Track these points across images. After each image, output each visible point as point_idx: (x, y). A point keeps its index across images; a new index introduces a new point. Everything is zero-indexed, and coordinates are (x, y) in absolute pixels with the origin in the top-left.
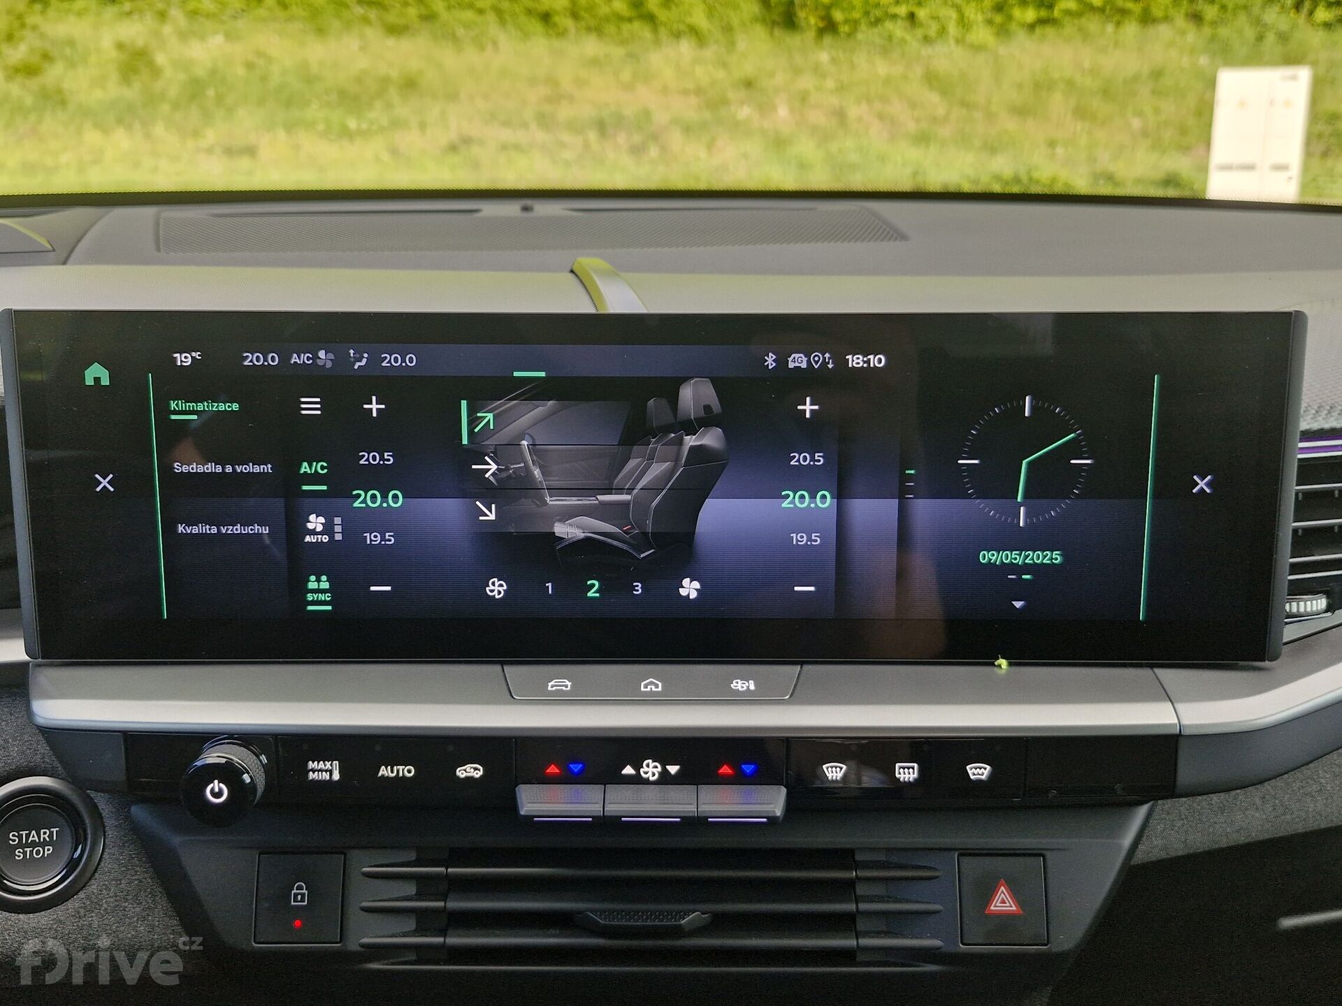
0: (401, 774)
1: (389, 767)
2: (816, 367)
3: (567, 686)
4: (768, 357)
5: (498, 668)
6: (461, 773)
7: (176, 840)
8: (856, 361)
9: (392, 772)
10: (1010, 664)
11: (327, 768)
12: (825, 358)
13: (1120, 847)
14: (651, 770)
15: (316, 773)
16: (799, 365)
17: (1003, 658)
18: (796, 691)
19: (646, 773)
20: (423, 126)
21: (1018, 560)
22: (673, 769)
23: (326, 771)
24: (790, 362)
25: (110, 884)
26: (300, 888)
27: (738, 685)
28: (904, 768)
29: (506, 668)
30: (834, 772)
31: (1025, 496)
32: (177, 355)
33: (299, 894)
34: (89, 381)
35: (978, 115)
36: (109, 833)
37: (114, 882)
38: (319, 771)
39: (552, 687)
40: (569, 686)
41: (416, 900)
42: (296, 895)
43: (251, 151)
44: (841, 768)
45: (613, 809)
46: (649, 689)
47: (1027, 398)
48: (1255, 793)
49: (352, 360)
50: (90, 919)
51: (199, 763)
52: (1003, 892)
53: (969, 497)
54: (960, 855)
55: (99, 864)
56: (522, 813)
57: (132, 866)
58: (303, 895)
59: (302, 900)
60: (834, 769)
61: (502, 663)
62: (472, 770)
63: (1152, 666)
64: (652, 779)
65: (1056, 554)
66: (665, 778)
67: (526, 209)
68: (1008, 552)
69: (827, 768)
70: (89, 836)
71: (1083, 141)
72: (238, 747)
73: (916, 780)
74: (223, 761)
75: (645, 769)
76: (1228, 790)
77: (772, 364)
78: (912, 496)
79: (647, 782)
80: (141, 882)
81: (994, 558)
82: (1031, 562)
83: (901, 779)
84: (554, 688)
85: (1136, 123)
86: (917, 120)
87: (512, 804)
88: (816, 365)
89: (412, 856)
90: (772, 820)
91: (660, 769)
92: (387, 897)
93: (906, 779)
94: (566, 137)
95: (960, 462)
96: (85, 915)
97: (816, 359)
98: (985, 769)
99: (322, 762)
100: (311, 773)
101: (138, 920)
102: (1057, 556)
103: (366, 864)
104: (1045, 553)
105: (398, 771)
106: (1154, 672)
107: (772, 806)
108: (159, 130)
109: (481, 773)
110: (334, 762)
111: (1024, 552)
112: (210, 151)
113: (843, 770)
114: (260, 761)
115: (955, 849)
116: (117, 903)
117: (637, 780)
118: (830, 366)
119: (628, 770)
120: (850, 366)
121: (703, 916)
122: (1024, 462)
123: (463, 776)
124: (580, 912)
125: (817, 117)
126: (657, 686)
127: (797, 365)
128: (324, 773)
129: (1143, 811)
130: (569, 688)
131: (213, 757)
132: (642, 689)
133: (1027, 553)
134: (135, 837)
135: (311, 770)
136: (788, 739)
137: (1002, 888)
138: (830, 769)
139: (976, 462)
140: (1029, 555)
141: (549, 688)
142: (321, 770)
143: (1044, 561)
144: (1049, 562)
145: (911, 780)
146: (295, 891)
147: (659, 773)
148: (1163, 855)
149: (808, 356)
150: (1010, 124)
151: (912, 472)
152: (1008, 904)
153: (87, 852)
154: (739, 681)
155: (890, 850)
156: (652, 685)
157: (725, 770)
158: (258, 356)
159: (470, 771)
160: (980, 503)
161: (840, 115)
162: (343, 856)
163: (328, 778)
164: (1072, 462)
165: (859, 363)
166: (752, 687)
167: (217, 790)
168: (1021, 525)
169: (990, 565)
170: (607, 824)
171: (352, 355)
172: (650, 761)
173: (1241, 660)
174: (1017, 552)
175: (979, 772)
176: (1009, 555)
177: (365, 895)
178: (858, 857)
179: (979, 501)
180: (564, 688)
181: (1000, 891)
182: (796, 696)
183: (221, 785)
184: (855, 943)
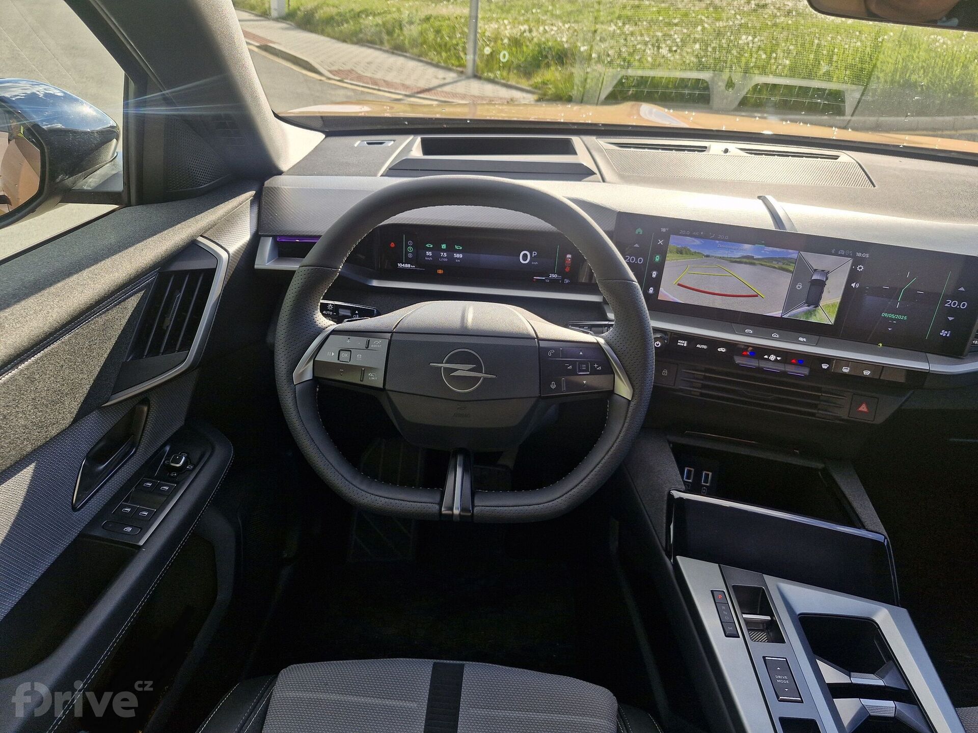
0: (703, 347)
2: (847, 254)
4: (833, 250)
5: (730, 323)
6: (719, 350)
8: (859, 254)
9: (701, 346)
10: (883, 345)
12: (850, 252)
14: (772, 357)
15: (680, 343)
16: (842, 253)
17: (881, 343)
18: (818, 343)
21: (893, 317)
22: (779, 358)
24: (839, 252)
26: (665, 371)
27: (801, 339)
28: (845, 368)
29: (732, 324)
31: (901, 299)
32: (662, 229)
34: (637, 233)
41: (695, 379)
42: (664, 373)
44: (827, 366)
45: (761, 366)
47: (909, 272)
49: (710, 236)
53: (884, 297)
54: (854, 394)
56: (736, 363)
58: (666, 373)
60: (825, 365)
63: (926, 352)
65: (905, 317)
66: (776, 360)
69: (823, 365)
72: (662, 334)
74: (659, 336)
77: (834, 252)
78: (866, 295)
79: (771, 360)
82: (897, 318)
83: (844, 371)
87: (733, 360)
90: (804, 376)
91: (775, 358)
95: (883, 287)
98: (869, 372)
99: (682, 341)
104: (902, 316)
106: (926, 354)
107: (805, 372)
109: (725, 351)
110: (686, 341)
117: (768, 360)
118: (851, 255)
119: (766, 357)
120: (857, 255)
122: (904, 289)
126: (777, 336)
129: (911, 392)
130: (751, 332)
132: (772, 336)
135: (678, 342)
139: (889, 288)
140: (897, 316)
141: (746, 332)
142: (682, 343)
143: (901, 318)
144: (903, 319)
145: (847, 372)
149: (845, 251)
151: (868, 288)
152: (864, 409)
155: (833, 390)
156: (775, 335)
157: (793, 361)
158: (684, 232)
159: (722, 350)
160: (886, 300)
162: (677, 365)
163: (683, 345)
164: (918, 292)
166: (805, 340)
168: (897, 307)
169: (885, 317)
170: (759, 369)
172: (773, 355)
174: (894, 315)
175: (867, 373)
176: (891, 315)
181: (863, 405)
182: (817, 345)
184: (817, 411)
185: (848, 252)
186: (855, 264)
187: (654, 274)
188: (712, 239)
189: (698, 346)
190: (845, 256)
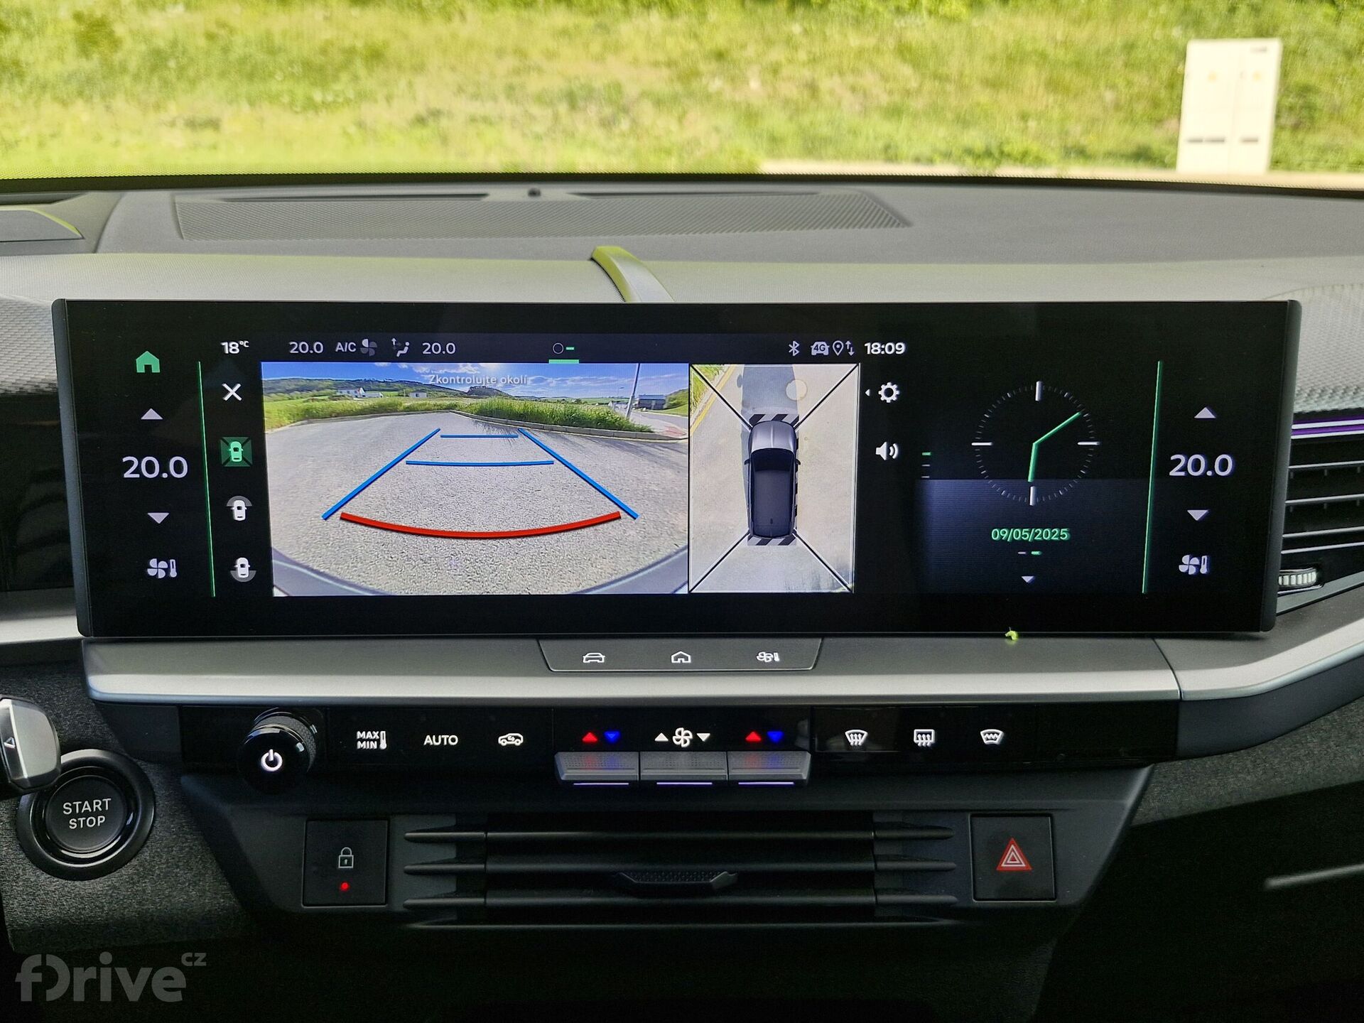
0: (445, 743)
1: (434, 737)
2: (838, 354)
3: (601, 659)
4: (792, 345)
5: (534, 642)
6: (502, 741)
7: (226, 809)
8: (874, 348)
9: (437, 741)
10: (1020, 636)
11: (374, 737)
12: (845, 346)
13: (1123, 807)
14: (683, 737)
15: (364, 742)
16: (822, 352)
17: (1013, 630)
18: (819, 662)
19: (678, 740)
20: (389, 99)
21: (1027, 538)
22: (704, 737)
23: (374, 740)
24: (813, 349)
25: (162, 851)
26: (346, 852)
27: (764, 657)
28: (921, 734)
29: (541, 642)
30: (856, 738)
31: (1036, 476)
32: (225, 344)
33: (346, 859)
34: (141, 369)
35: (950, 88)
36: (160, 802)
37: (166, 850)
38: (367, 740)
39: (587, 659)
40: (603, 659)
41: (456, 863)
42: (343, 859)
43: (214, 124)
44: (862, 734)
45: (647, 773)
46: (679, 661)
47: (1038, 383)
48: (1246, 758)
49: (395, 348)
50: (144, 885)
51: (253, 734)
52: (1013, 850)
53: (982, 477)
54: (972, 816)
55: (150, 832)
56: (563, 778)
57: (184, 834)
58: (349, 859)
59: (349, 864)
60: (856, 735)
61: (538, 638)
62: (513, 739)
63: (1153, 637)
64: (683, 745)
65: (1064, 532)
66: (696, 745)
67: (533, 193)
68: (1018, 530)
69: (850, 734)
70: (141, 806)
71: (1056, 114)
72: (290, 719)
73: (932, 744)
74: (277, 731)
75: (677, 736)
76: (1221, 752)
77: (795, 352)
78: (928, 477)
79: (679, 748)
80: (191, 849)
81: (1005, 535)
82: (1040, 539)
83: (919, 745)
84: (589, 661)
85: (1109, 96)
86: (891, 93)
87: (553, 770)
88: (838, 352)
89: (452, 822)
90: (799, 783)
91: (691, 736)
92: (430, 861)
93: (924, 745)
94: (535, 110)
95: (973, 444)
96: (139, 882)
97: (838, 346)
98: (998, 734)
99: (369, 733)
100: (359, 743)
101: (189, 884)
102: (1064, 534)
103: (408, 829)
104: (1053, 531)
105: (443, 739)
106: (1156, 643)
107: (799, 770)
108: (119, 102)
109: (521, 741)
110: (382, 732)
111: (1033, 530)
112: (173, 124)
113: (864, 736)
114: (311, 731)
115: (968, 811)
116: (169, 869)
117: (670, 747)
118: (851, 353)
119: (661, 738)
120: (869, 353)
121: (730, 875)
122: (1034, 444)
123: (504, 744)
124: (615, 873)
125: (789, 90)
126: (687, 659)
127: (819, 352)
128: (372, 742)
129: (1144, 773)
130: (603, 661)
131: (268, 728)
132: (673, 661)
133: (1036, 531)
134: (185, 807)
135: (359, 740)
136: (812, 707)
137: (1013, 846)
138: (852, 735)
139: (989, 444)
140: (1039, 532)
141: (584, 661)
142: (369, 740)
143: (1053, 538)
144: (1057, 539)
145: (928, 744)
146: (342, 855)
147: (691, 740)
148: (1160, 817)
149: (830, 344)
150: (983, 97)
151: (928, 454)
152: (1018, 862)
153: (138, 821)
154: (764, 653)
155: (907, 812)
156: (682, 657)
157: (753, 737)
158: (303, 345)
159: (511, 739)
160: (992, 484)
161: (813, 88)
162: (387, 822)
163: (375, 747)
164: (1079, 443)
165: (876, 351)
166: (777, 659)
167: (272, 759)
168: (1031, 504)
169: (1002, 542)
170: (642, 788)
171: (394, 343)
172: (682, 729)
173: (1237, 631)
174: (1027, 530)
175: (992, 737)
176: (1020, 533)
177: (409, 859)
178: (877, 819)
179: (991, 481)
180: (598, 661)
181: (1010, 849)
182: (819, 667)
183: (277, 754)
184: (873, 899)
185: (839, 345)
186: (870, 381)
187: (239, 509)
188: (404, 359)
189: (428, 740)
190: (831, 359)
